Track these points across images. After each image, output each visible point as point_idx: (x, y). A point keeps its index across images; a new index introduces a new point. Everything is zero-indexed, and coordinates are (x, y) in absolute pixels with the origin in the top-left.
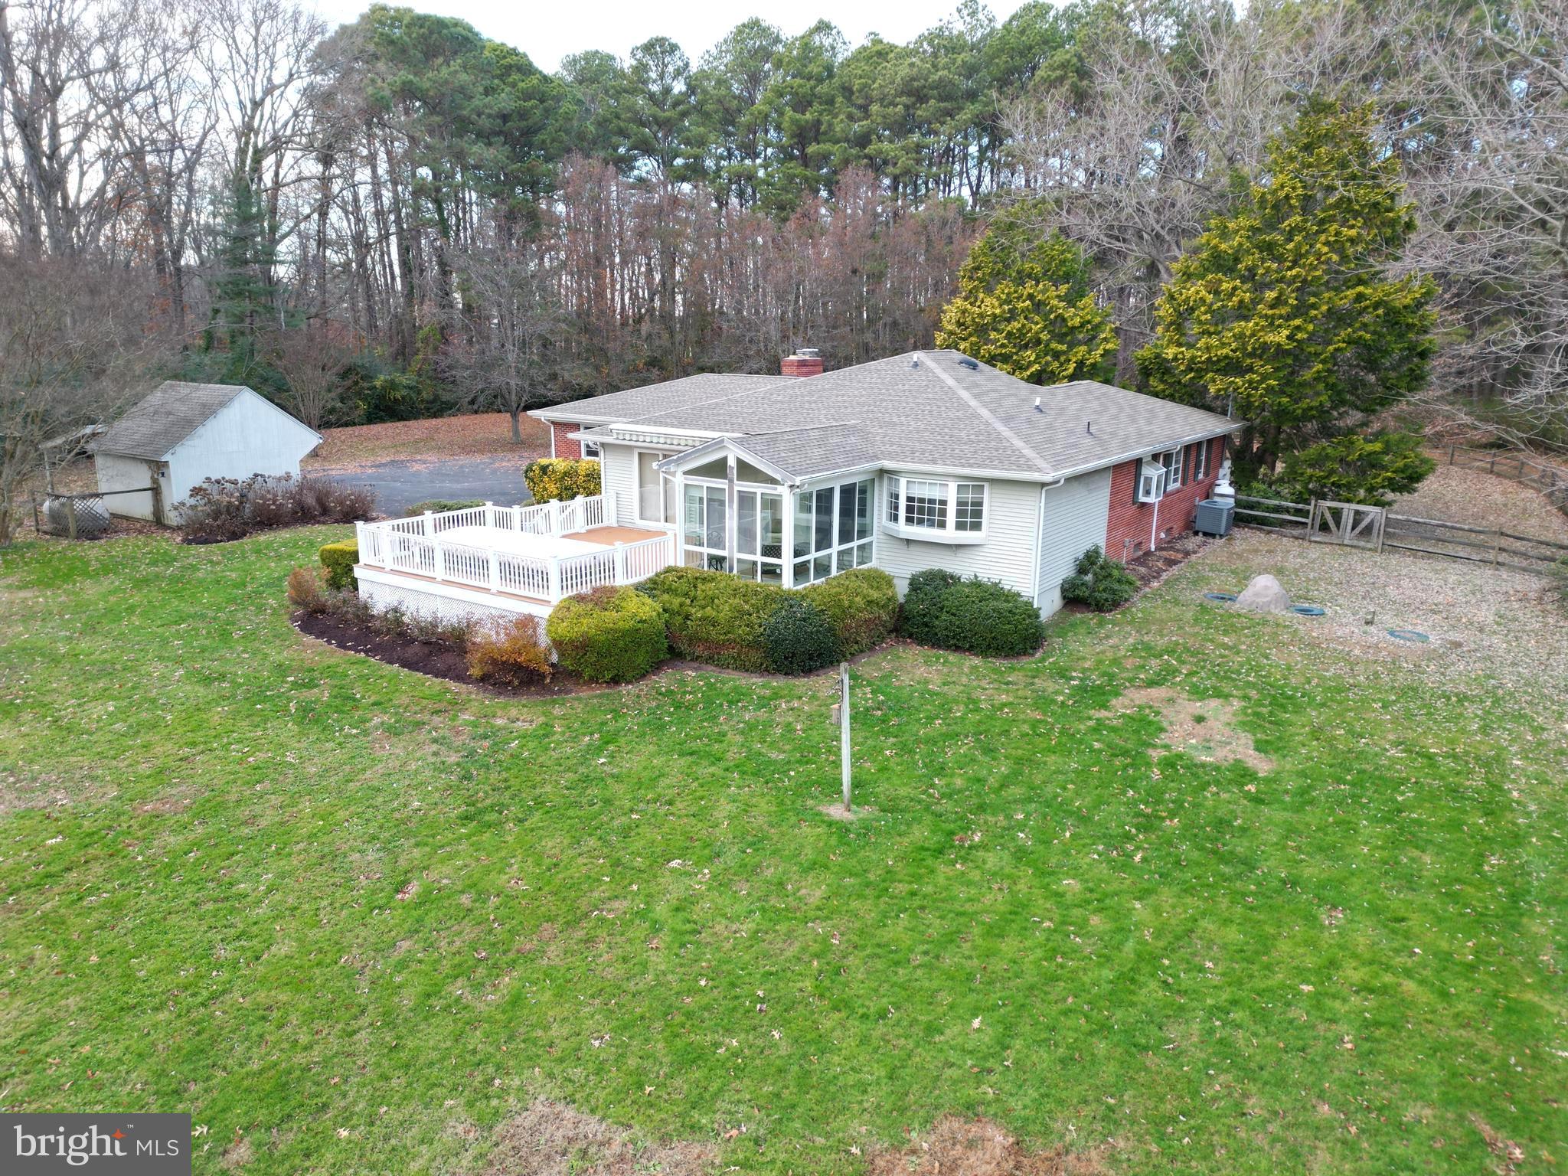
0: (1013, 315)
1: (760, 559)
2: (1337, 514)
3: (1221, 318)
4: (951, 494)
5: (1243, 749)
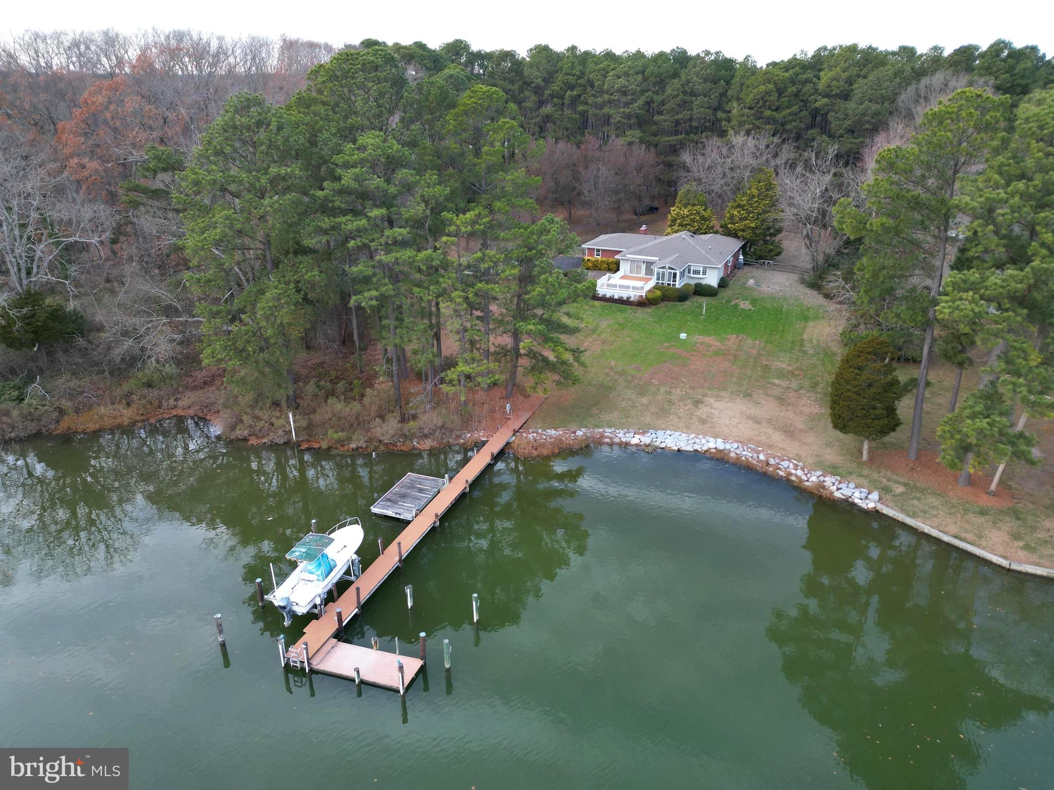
0: (691, 214)
1: (672, 283)
2: (764, 263)
3: (741, 219)
4: (701, 269)
5: (751, 307)
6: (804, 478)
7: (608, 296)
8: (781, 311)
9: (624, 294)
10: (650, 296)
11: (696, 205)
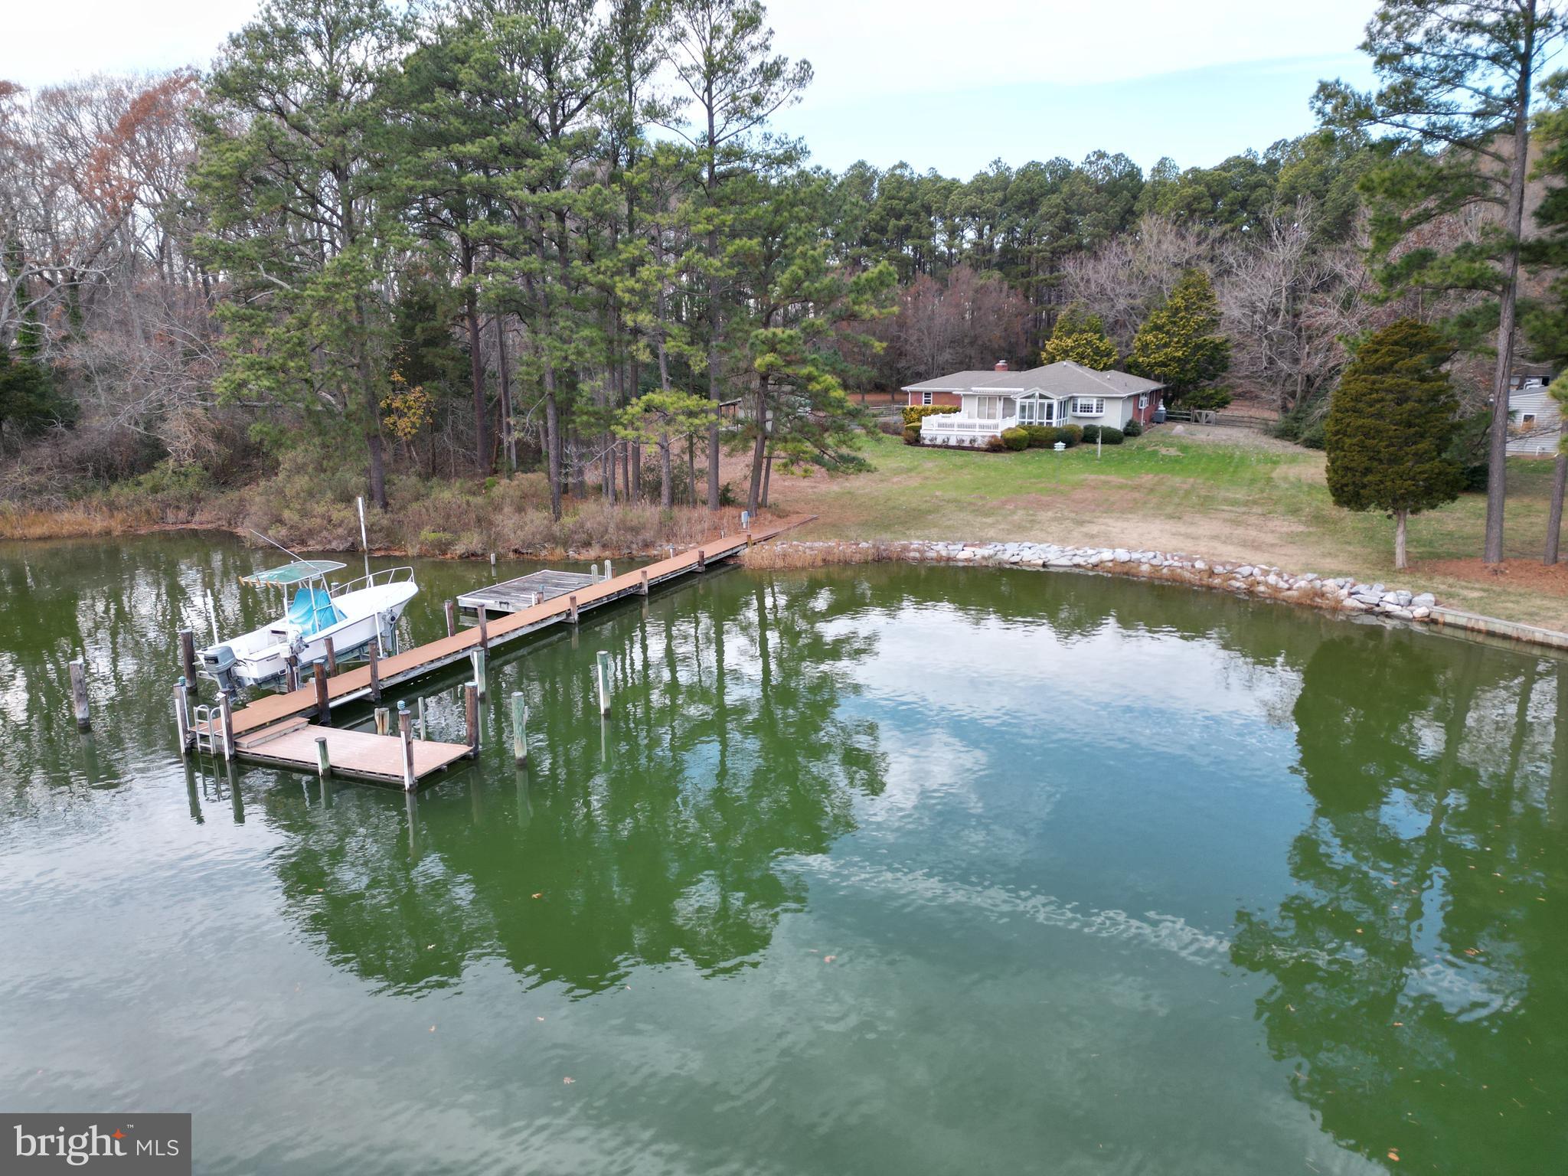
1: (1045, 421)
2: (1200, 414)
5: (1178, 453)
6: (1283, 585)
7: (939, 442)
8: (1231, 457)
9: (966, 436)
10: (1009, 435)
11: (1085, 331)
